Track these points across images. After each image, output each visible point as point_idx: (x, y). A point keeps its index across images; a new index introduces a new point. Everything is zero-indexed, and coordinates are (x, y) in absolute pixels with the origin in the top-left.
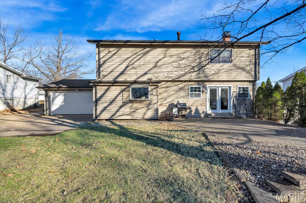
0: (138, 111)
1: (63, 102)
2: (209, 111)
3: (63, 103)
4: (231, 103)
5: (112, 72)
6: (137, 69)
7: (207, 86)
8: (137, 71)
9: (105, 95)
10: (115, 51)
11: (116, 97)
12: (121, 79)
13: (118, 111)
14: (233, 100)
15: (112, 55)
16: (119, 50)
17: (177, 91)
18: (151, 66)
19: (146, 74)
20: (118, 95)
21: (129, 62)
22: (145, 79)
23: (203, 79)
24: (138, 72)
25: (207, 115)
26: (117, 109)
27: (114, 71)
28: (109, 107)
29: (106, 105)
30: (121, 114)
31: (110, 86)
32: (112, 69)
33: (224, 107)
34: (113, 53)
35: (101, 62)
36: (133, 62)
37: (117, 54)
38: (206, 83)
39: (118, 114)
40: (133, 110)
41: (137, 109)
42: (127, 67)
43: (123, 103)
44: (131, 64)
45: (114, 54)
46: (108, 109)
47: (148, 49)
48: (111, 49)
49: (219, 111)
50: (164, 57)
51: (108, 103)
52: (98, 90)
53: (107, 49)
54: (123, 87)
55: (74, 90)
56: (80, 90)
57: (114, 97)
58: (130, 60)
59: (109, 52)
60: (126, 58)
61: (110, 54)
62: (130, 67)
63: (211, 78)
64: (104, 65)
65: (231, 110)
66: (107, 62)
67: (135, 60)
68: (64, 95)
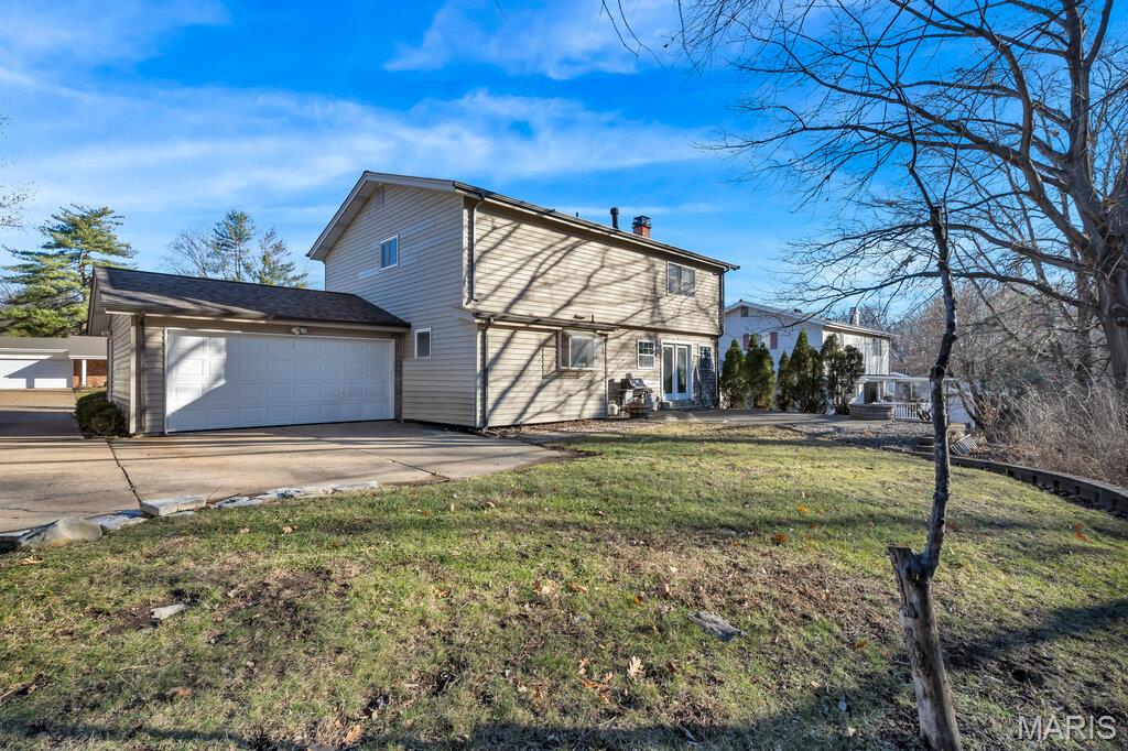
0: (573, 398)
1: (218, 378)
2: (664, 398)
3: (222, 382)
4: (690, 382)
5: (499, 287)
6: (554, 287)
7: (663, 341)
8: (554, 292)
9: (505, 356)
10: (509, 228)
11: (529, 362)
12: (521, 310)
13: (532, 400)
14: (695, 373)
15: (500, 237)
16: (515, 228)
17: (619, 352)
18: (579, 285)
19: (569, 303)
20: (533, 356)
21: (537, 265)
22: (567, 315)
23: (658, 326)
24: (556, 297)
25: (663, 407)
26: (531, 395)
27: (504, 284)
28: (514, 389)
29: (505, 384)
30: (538, 410)
31: (516, 329)
32: (501, 278)
33: (682, 389)
34: (504, 232)
35: (476, 254)
36: (545, 266)
37: (511, 239)
38: (660, 335)
39: (531, 410)
40: (562, 398)
41: (571, 395)
42: (534, 279)
43: (544, 377)
44: (542, 270)
45: (506, 237)
46: (510, 395)
47: (574, 239)
48: (500, 221)
49: (677, 396)
50: (602, 267)
51: (512, 379)
52: (490, 339)
53: (489, 218)
54: (544, 336)
55: (288, 330)
56: (311, 330)
57: (523, 362)
58: (539, 260)
59: (495, 228)
60: (530, 253)
61: (496, 236)
62: (540, 280)
63: (670, 325)
64: (482, 265)
65: (691, 394)
66: (489, 255)
67: (550, 262)
68: (228, 348)
